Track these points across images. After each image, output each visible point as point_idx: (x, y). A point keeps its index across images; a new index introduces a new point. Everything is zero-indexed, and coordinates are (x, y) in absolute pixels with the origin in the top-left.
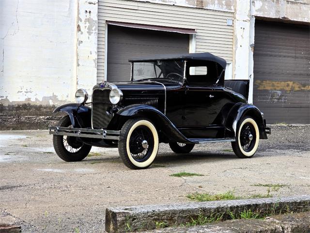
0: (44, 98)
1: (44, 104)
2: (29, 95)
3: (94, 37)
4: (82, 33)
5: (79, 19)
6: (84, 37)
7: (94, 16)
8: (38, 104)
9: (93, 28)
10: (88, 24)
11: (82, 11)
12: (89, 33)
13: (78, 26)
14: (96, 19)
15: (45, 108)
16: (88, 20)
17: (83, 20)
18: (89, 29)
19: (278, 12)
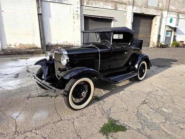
0: (63, 42)
1: (63, 44)
2: (57, 42)
3: (79, 20)
4: (75, 19)
5: (74, 14)
6: (76, 20)
7: (79, 13)
8: (61, 44)
9: (79, 17)
10: (77, 16)
11: (75, 11)
12: (78, 19)
13: (74, 16)
14: (80, 14)
15: (64, 45)
16: (77, 14)
17: (75, 14)
18: (77, 17)
19: (141, 11)
